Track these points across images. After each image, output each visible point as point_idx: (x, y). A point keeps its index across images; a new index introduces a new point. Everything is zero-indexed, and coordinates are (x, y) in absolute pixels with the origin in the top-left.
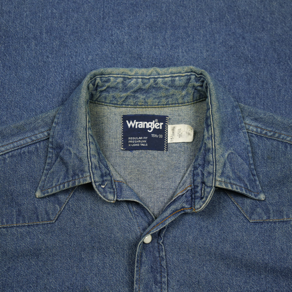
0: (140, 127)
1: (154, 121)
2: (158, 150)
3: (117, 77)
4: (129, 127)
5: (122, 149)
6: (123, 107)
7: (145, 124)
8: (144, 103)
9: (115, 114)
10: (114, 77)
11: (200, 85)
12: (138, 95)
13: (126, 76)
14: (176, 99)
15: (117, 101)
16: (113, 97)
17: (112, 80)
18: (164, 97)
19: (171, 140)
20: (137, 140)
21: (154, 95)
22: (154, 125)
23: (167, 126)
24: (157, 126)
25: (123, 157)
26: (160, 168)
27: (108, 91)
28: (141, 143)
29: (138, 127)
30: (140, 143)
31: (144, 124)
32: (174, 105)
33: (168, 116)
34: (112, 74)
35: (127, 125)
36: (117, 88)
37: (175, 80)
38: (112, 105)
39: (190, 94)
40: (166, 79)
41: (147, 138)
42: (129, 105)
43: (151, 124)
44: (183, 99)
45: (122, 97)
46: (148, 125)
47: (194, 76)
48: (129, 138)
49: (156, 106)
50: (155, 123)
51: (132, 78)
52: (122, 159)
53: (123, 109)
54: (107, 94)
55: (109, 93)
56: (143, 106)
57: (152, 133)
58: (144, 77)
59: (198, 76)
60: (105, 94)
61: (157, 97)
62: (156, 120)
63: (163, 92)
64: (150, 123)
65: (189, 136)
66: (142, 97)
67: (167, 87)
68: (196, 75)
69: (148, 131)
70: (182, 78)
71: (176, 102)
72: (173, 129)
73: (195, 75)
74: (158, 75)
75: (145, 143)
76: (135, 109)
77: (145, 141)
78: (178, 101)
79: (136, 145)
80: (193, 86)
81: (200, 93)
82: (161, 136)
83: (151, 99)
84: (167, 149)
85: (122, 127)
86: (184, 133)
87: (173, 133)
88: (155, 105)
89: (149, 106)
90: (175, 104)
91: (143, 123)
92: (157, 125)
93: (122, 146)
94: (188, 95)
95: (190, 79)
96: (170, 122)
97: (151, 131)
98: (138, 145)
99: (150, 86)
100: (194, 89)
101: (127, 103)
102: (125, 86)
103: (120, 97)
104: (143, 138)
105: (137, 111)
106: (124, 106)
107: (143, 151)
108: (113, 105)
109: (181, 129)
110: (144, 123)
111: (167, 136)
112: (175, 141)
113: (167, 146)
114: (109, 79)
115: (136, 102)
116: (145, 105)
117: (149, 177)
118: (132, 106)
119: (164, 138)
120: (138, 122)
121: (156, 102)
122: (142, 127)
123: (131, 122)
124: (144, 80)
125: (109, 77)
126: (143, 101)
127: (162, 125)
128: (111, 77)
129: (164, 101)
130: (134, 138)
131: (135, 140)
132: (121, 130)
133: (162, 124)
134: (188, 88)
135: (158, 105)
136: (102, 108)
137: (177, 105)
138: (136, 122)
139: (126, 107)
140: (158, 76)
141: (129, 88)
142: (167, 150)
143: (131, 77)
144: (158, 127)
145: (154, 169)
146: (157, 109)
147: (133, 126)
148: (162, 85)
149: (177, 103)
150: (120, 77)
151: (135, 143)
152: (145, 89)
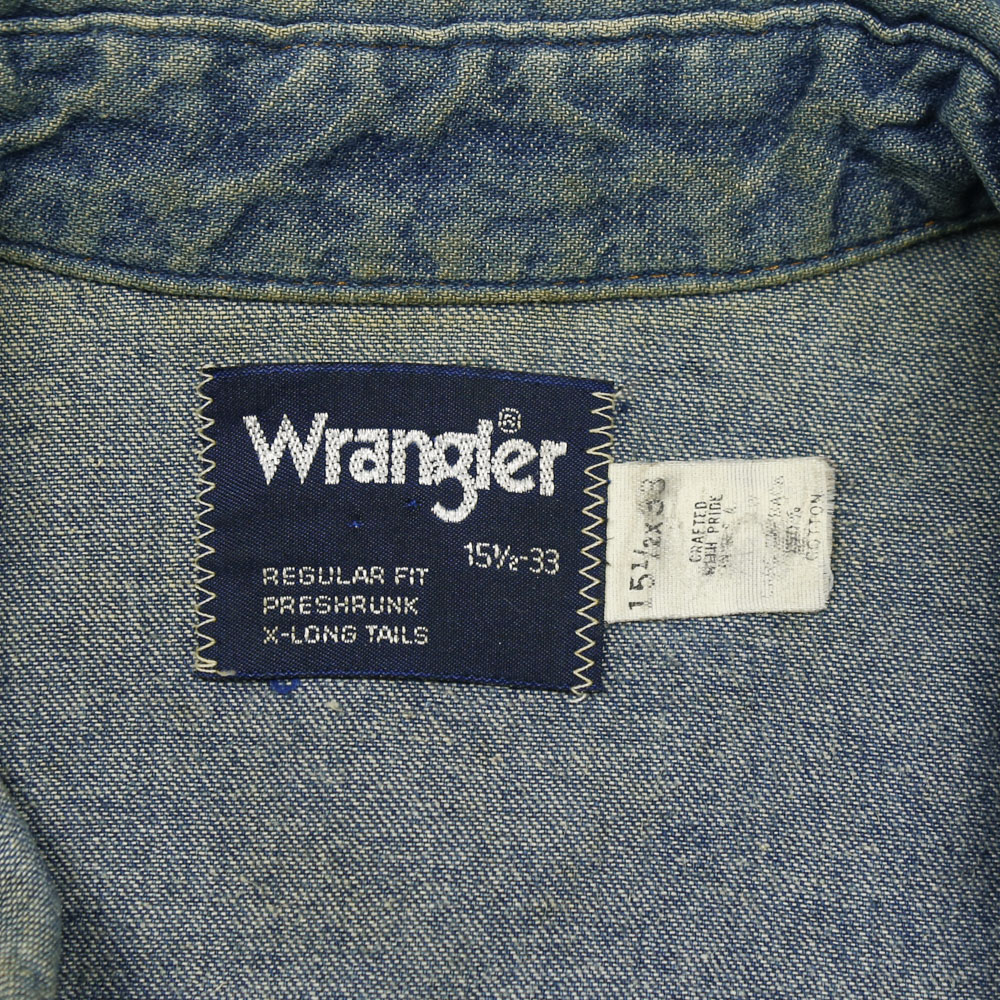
0: (363, 477)
1: (485, 427)
2: (518, 680)
3: (162, 33)
4: (269, 475)
5: (199, 667)
6: (210, 297)
7: (413, 451)
8: (405, 266)
9: (143, 357)
10: (130, 32)
11: (905, 118)
12: (345, 195)
13: (242, 24)
14: (685, 232)
15: (164, 242)
16: (129, 209)
17: (114, 63)
18: (580, 212)
19: (635, 596)
20: (335, 591)
21: (495, 192)
22: (483, 458)
23: (603, 472)
24: (514, 466)
25: (208, 743)
26: (532, 836)
27: (76, 152)
28: (371, 619)
29: (345, 474)
30: (361, 620)
31: (399, 447)
32: (659, 286)
33: (608, 387)
34: (114, 10)
35: (255, 456)
36: (158, 133)
37: (679, 64)
38: (112, 274)
39: (805, 195)
40: (601, 56)
41: (422, 572)
42: (271, 277)
43: (465, 451)
44: (745, 231)
45: (202, 214)
46: (433, 454)
47: (852, 38)
48: (270, 575)
49: (506, 294)
50: (497, 439)
51: (297, 39)
52: (200, 760)
53: (216, 312)
54: (72, 182)
55: (89, 173)
56: (395, 293)
57: (471, 528)
58: (406, 30)
59: (887, 33)
60: (51, 177)
61: (516, 209)
62: (509, 417)
63: (567, 169)
64: (450, 438)
65: (797, 558)
66: (383, 209)
67: (605, 124)
68: (872, 23)
69: (439, 510)
70: (742, 48)
71: (685, 260)
72: (654, 503)
73: (860, 26)
74: (530, 17)
75: (408, 621)
76: (322, 317)
77: (410, 605)
78: (695, 252)
79: (331, 635)
80: (836, 120)
81: (895, 181)
82: (547, 561)
83: (462, 233)
84: (596, 673)
85: (207, 477)
86: (749, 537)
87: (653, 535)
88: (496, 284)
89: (446, 293)
90: (675, 273)
91: (390, 439)
92: (513, 456)
93: (202, 642)
94: (791, 202)
95: (812, 60)
96: (625, 432)
97: (457, 516)
98: (347, 635)
99: (460, 113)
100: (846, 153)
101: (248, 264)
102: (235, 114)
103: (189, 210)
104: (389, 576)
105: (341, 329)
106: (222, 287)
107: (385, 688)
108: (127, 278)
109: (725, 504)
110: (403, 439)
111: (604, 563)
112: (665, 604)
113: (597, 654)
114: (90, 51)
115: (327, 253)
116: (411, 281)
117: (436, 921)
118: (295, 291)
119: (570, 578)
120: (347, 435)
121: (504, 256)
122: (378, 476)
123: (287, 433)
124: (401, 59)
125: (87, 30)
126: (392, 244)
127: (559, 463)
128: (102, 29)
129: (573, 244)
130: (308, 577)
131: (315, 590)
132: (198, 502)
133: (561, 449)
134: (791, 139)
135: (523, 282)
136: (30, 292)
137: (692, 285)
138: (331, 433)
139: (237, 300)
140: (529, 26)
141: (270, 132)
142: (598, 688)
143: (291, 29)
144: (518, 475)
145: (484, 848)
146: (516, 317)
147: (303, 463)
148: (562, 111)
149: (690, 270)
150: (190, 34)
151: (320, 621)
152: (410, 139)
